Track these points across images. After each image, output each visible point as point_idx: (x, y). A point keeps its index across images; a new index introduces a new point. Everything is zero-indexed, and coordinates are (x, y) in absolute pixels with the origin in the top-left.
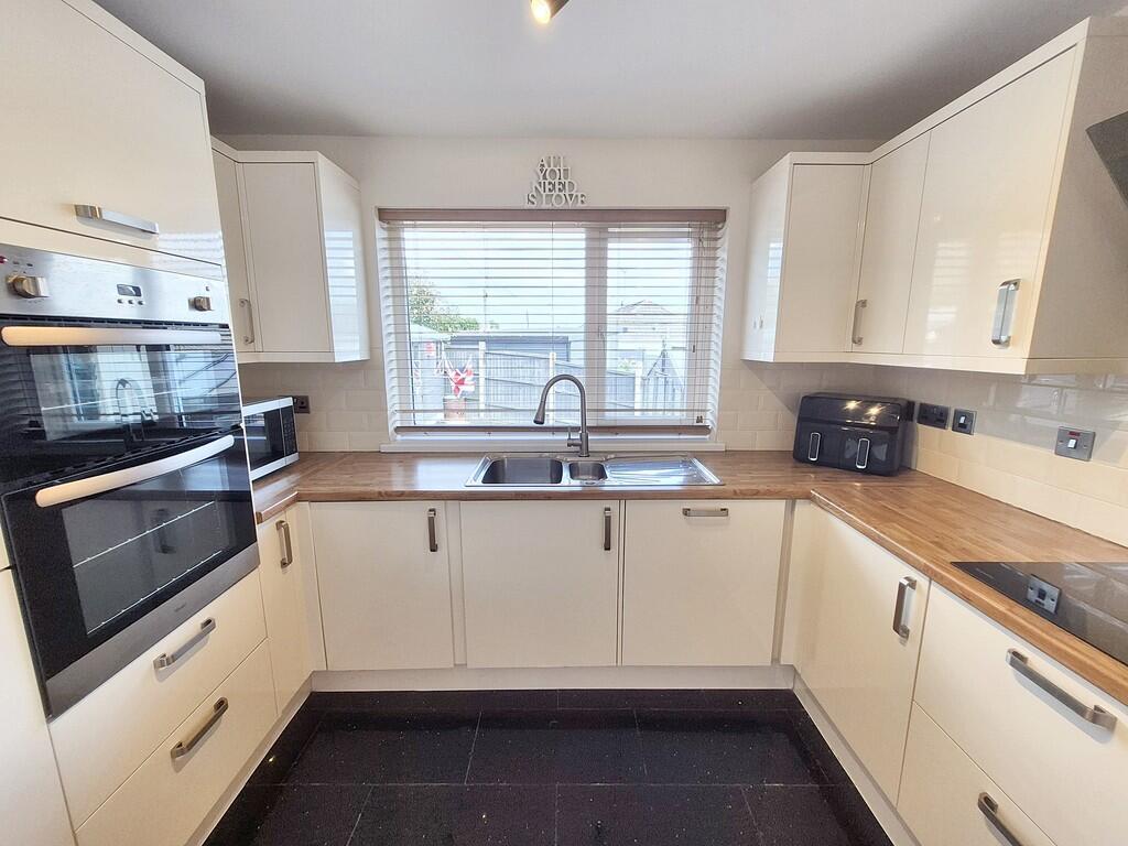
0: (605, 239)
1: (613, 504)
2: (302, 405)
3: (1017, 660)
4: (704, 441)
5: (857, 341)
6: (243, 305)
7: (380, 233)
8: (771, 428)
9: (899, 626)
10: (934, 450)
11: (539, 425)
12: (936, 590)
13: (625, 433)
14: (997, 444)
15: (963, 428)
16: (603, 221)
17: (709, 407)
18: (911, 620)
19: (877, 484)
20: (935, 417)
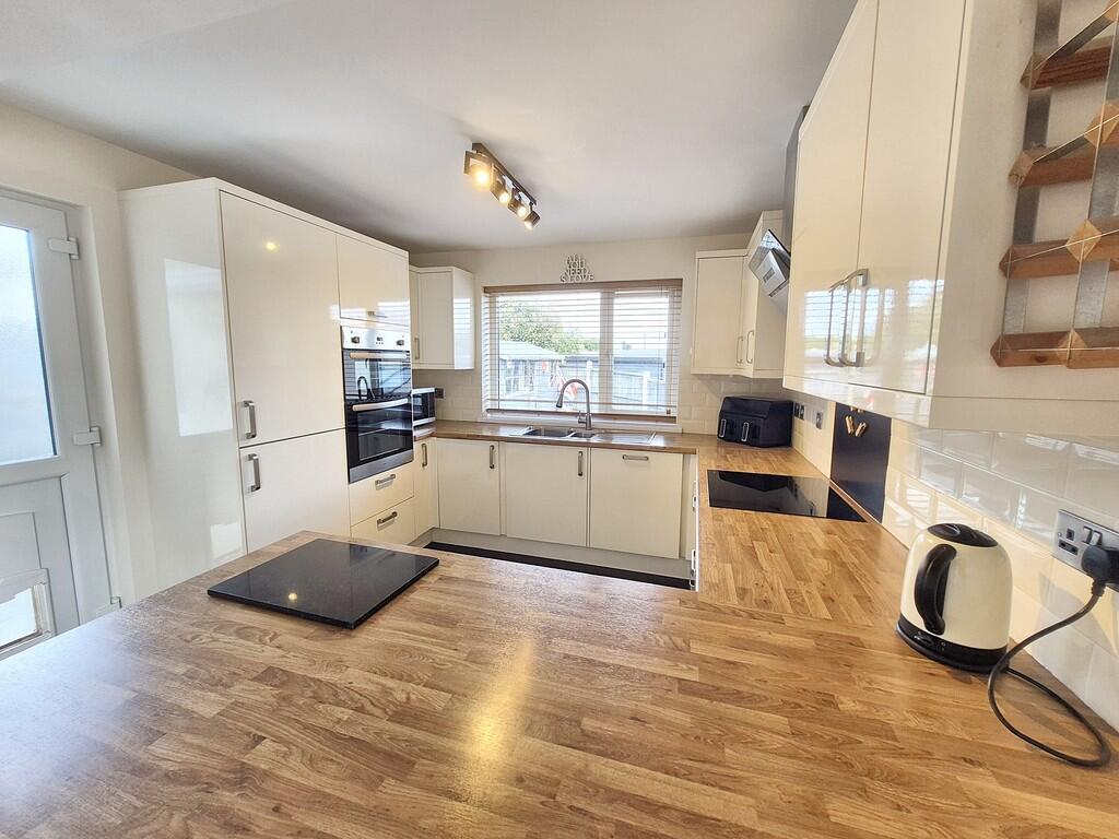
0: (612, 298)
1: (584, 450)
2: (439, 393)
4: (673, 426)
5: (740, 361)
6: (416, 341)
7: (484, 299)
16: (610, 287)
17: (674, 404)
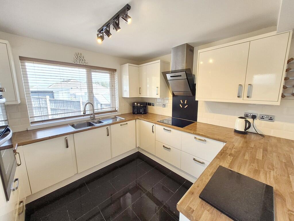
0: (91, 72)
1: (108, 127)
3: (164, 129)
4: (116, 113)
5: (140, 94)
8: (127, 109)
9: (153, 132)
10: (150, 109)
11: (85, 114)
12: (156, 125)
13: (100, 114)
14: (158, 107)
15: (153, 105)
16: (91, 68)
17: (116, 106)
18: (154, 131)
19: (145, 115)
20: (150, 104)
